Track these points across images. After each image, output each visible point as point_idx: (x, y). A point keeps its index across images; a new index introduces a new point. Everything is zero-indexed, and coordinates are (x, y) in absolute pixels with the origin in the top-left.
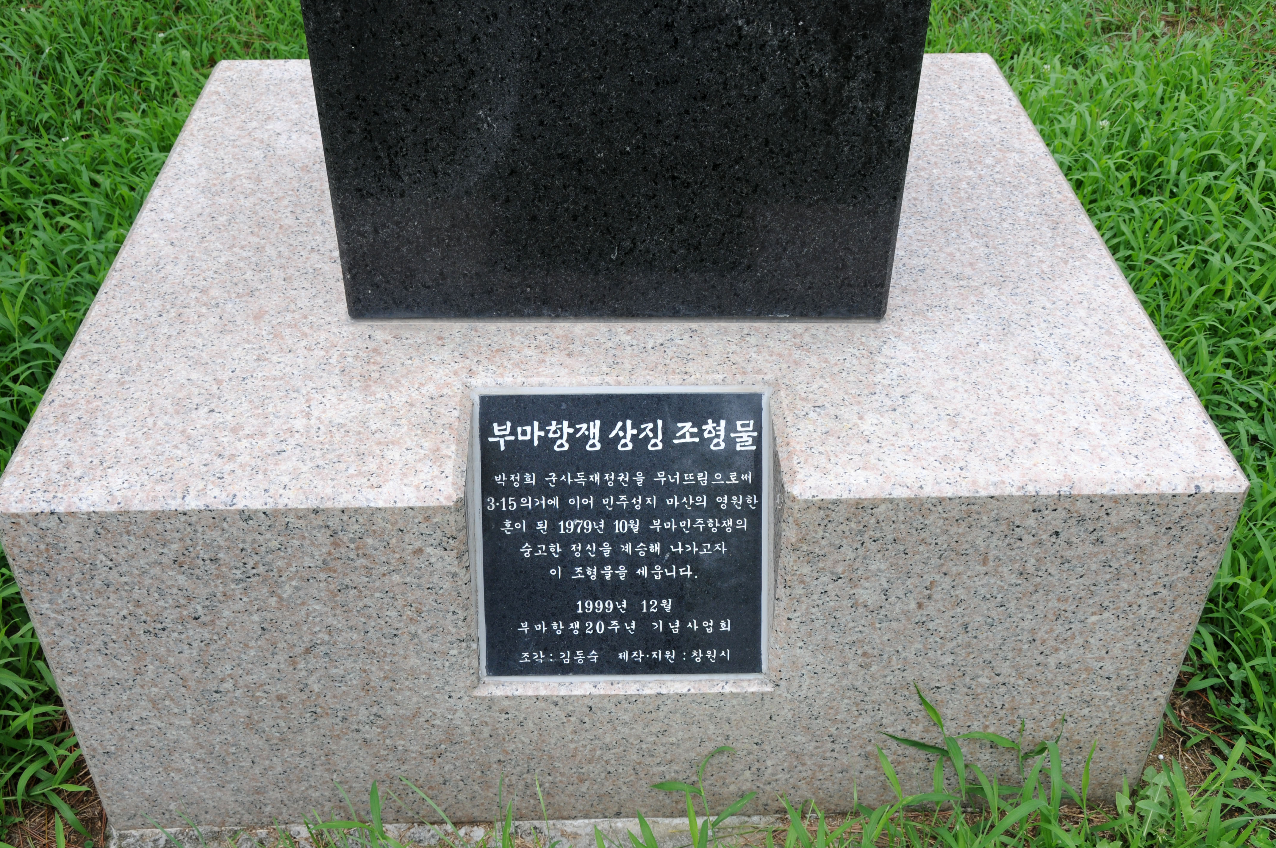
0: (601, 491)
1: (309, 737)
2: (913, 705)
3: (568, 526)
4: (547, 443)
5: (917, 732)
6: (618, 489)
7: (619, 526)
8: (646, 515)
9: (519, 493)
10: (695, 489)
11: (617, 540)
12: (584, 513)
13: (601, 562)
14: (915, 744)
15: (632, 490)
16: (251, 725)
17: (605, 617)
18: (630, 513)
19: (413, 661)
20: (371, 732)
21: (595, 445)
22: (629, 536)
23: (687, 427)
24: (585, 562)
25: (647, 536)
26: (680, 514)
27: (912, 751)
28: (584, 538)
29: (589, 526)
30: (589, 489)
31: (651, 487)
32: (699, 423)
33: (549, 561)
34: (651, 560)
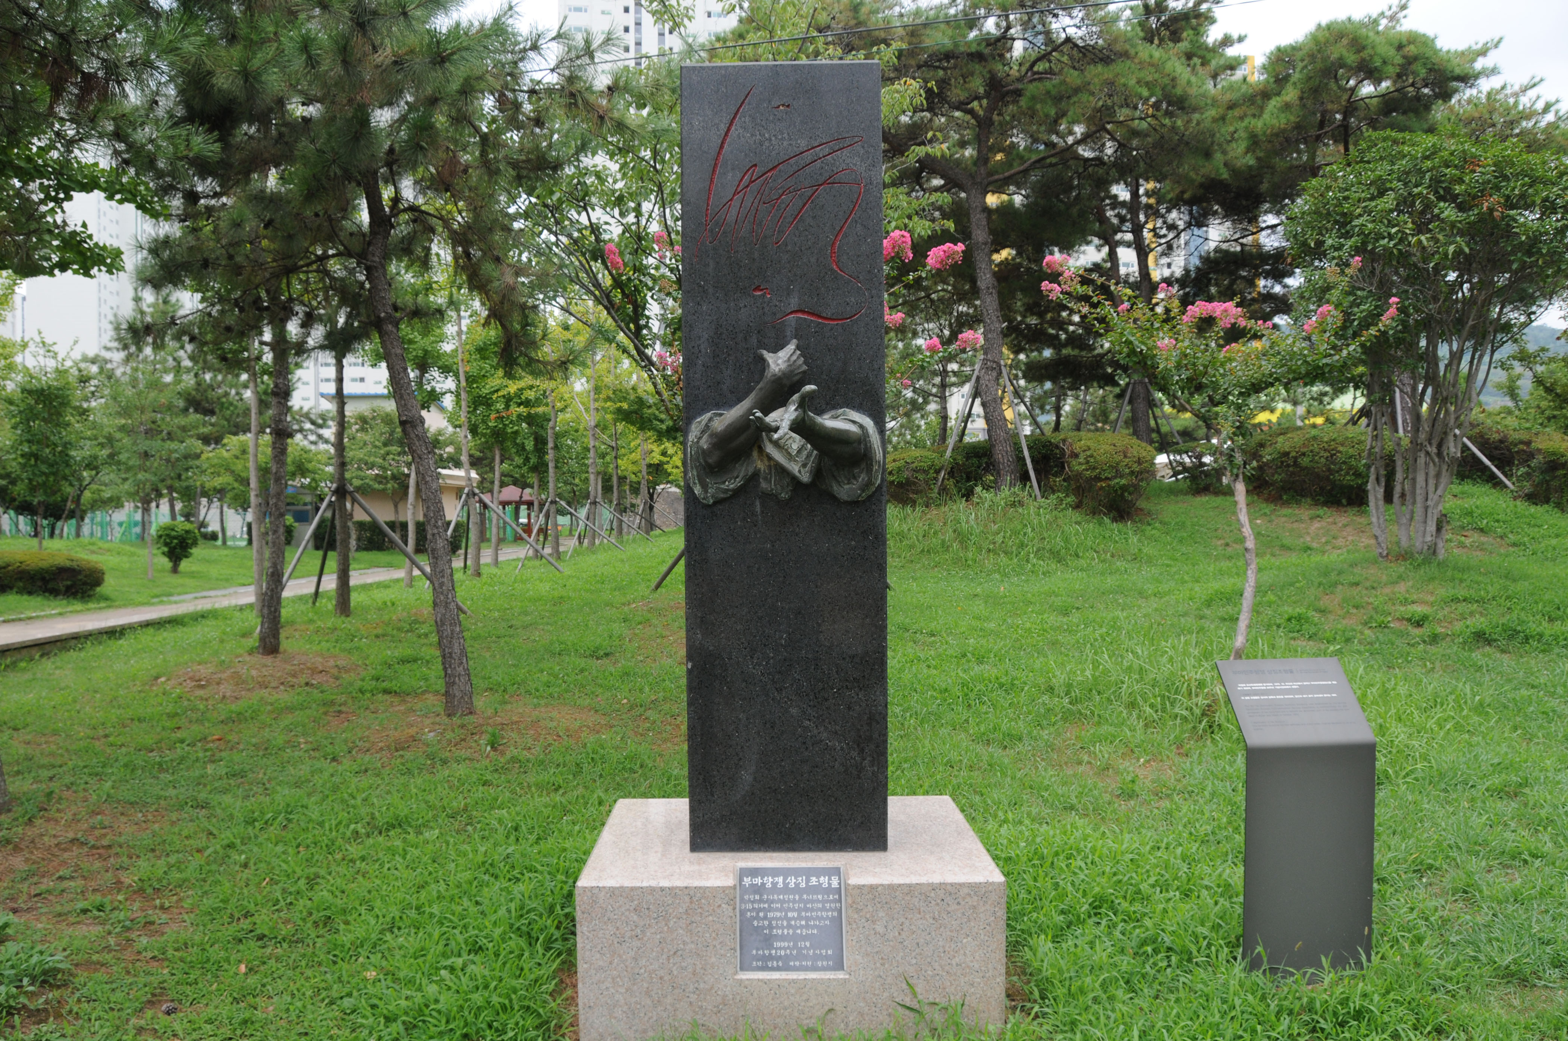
0: (782, 902)
1: (669, 1000)
2: (904, 986)
3: (770, 915)
4: (763, 884)
5: (908, 1001)
6: (789, 901)
7: (790, 915)
8: (799, 910)
9: (753, 902)
10: (818, 901)
11: (789, 920)
12: (777, 910)
13: (783, 928)
14: (908, 1008)
15: (794, 901)
16: (648, 993)
17: (785, 949)
18: (793, 910)
19: (713, 960)
20: (693, 997)
21: (781, 885)
22: (793, 918)
23: (814, 879)
24: (777, 927)
25: (800, 918)
26: (812, 910)
27: (907, 1012)
28: (777, 919)
29: (778, 914)
30: (779, 901)
31: (801, 900)
32: (818, 877)
33: (763, 928)
34: (802, 927)
